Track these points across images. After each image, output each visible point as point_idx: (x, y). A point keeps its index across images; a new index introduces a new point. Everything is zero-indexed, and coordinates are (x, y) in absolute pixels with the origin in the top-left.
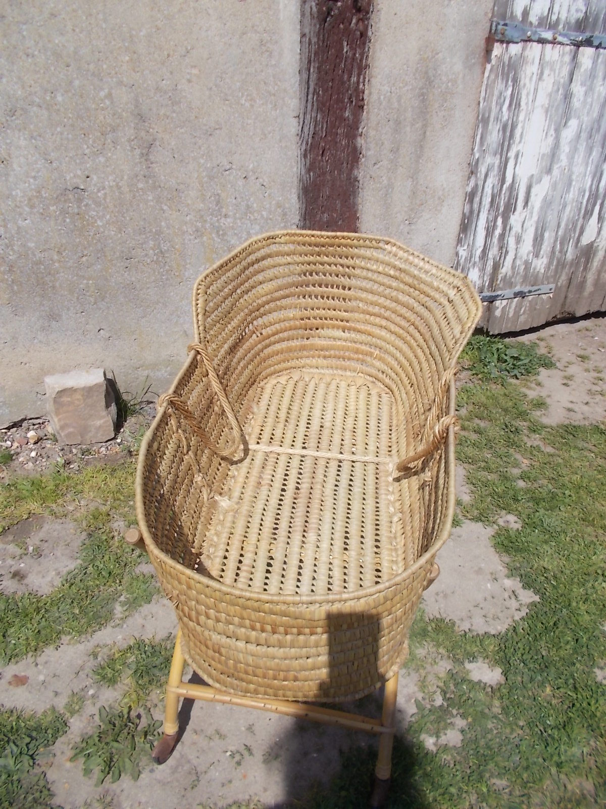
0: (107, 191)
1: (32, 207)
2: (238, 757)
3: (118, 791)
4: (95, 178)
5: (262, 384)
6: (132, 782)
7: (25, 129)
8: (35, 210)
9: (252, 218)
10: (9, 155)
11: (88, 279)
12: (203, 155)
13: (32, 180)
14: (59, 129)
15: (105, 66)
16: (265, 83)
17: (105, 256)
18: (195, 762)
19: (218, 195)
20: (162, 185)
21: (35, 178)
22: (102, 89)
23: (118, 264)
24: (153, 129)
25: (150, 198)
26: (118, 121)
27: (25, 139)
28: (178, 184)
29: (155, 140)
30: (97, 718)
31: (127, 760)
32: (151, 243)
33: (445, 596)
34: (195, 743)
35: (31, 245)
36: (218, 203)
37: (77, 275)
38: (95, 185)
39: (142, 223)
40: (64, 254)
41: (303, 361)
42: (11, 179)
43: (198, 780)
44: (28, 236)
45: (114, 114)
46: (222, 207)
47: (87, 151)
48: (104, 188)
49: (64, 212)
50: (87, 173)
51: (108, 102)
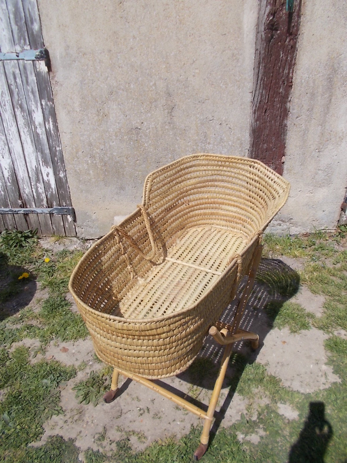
0: (151, 129)
1: (117, 136)
2: (142, 412)
3: (86, 409)
4: (145, 123)
5: (188, 230)
6: (93, 407)
7: (116, 101)
8: (118, 138)
9: (223, 145)
10: (109, 113)
11: (139, 172)
12: (199, 113)
13: (117, 124)
14: (131, 101)
15: (153, 71)
16: (234, 75)
17: (147, 161)
18: (123, 407)
19: (206, 132)
20: (177, 127)
21: (119, 123)
22: (151, 81)
23: (153, 165)
24: (175, 100)
25: (171, 133)
26: (158, 96)
27: (116, 105)
28: (186, 127)
29: (175, 105)
30: (89, 375)
31: (94, 397)
32: (170, 155)
33: (282, 365)
34: (125, 399)
35: (115, 154)
36: (205, 136)
37: (134, 169)
38: (145, 127)
39: (166, 145)
40: (129, 159)
41: (212, 221)
42: (108, 124)
43: (121, 416)
44: (114, 150)
45: (156, 93)
46: (207, 139)
47: (143, 111)
48: (149, 128)
49: (130, 139)
50: (142, 121)
51: (154, 88)
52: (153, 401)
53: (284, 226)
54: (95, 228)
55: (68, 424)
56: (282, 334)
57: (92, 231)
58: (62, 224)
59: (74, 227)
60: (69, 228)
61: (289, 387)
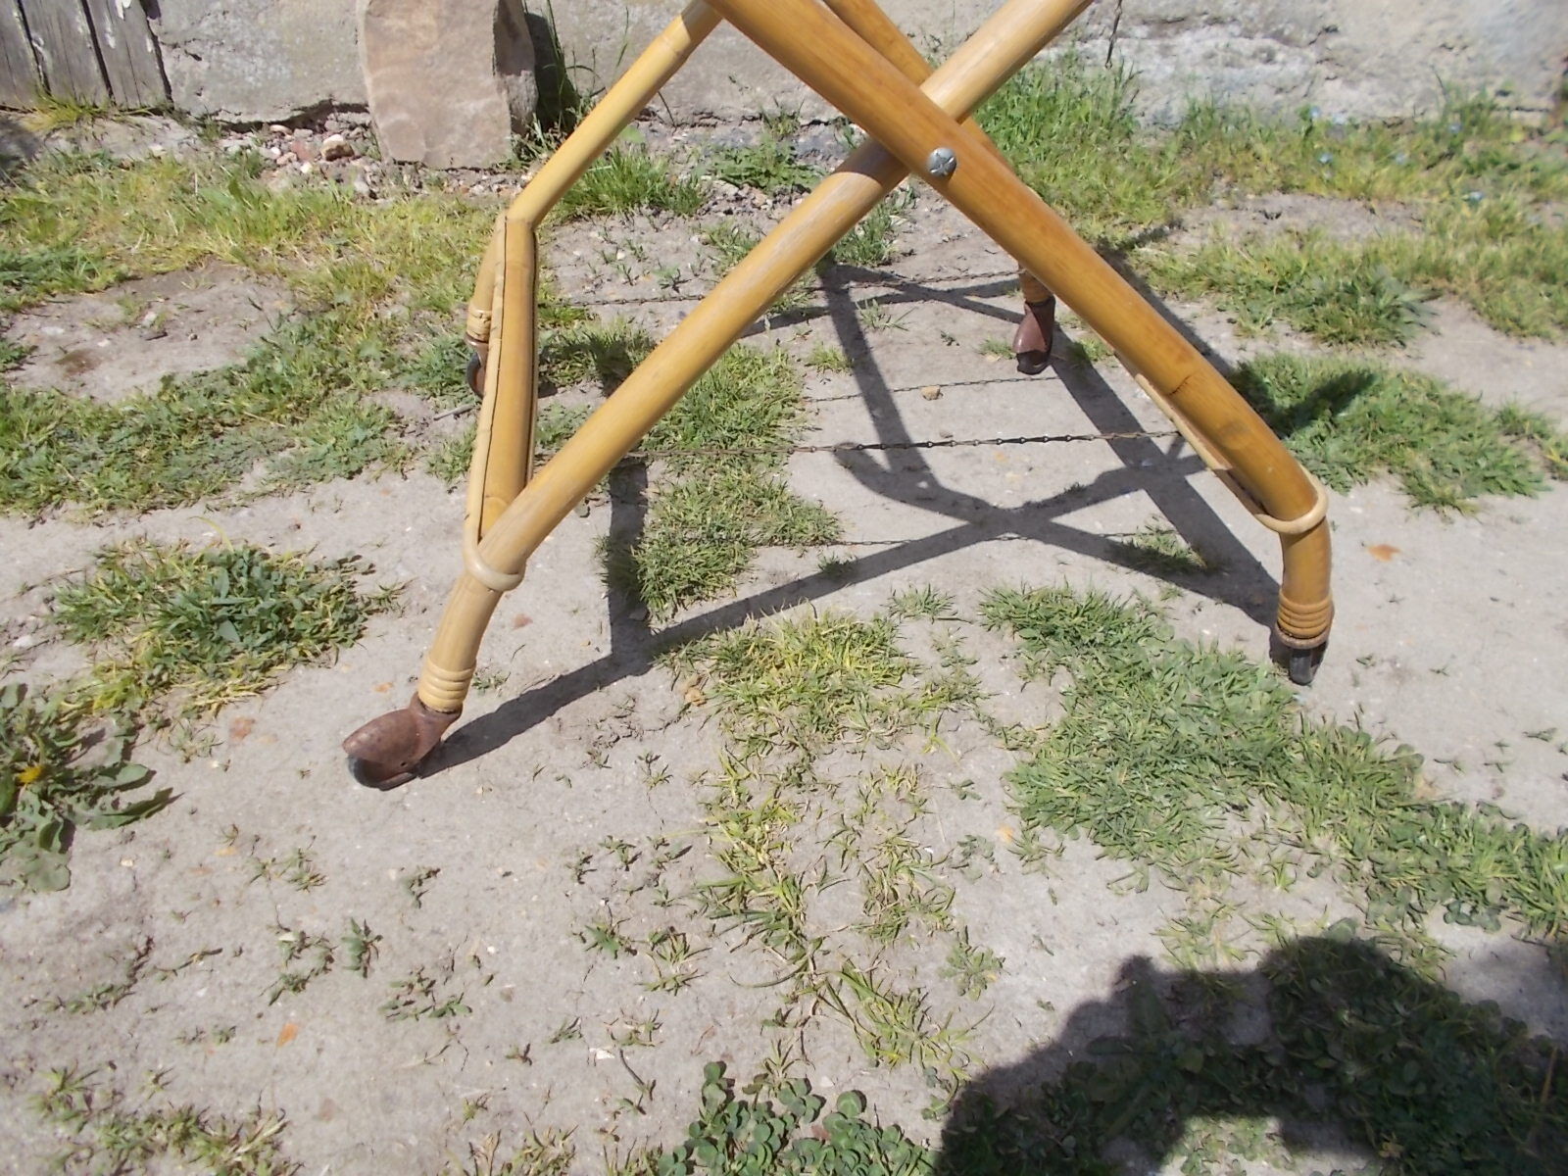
2: (308, 961)
34: (202, 870)
43: (126, 991)
52: (418, 883)
53: (1292, 65)
54: (268, 57)
56: (1359, 510)
57: (251, 72)
58: (81, 27)
59: (150, 47)
60: (122, 55)
61: (1485, 808)
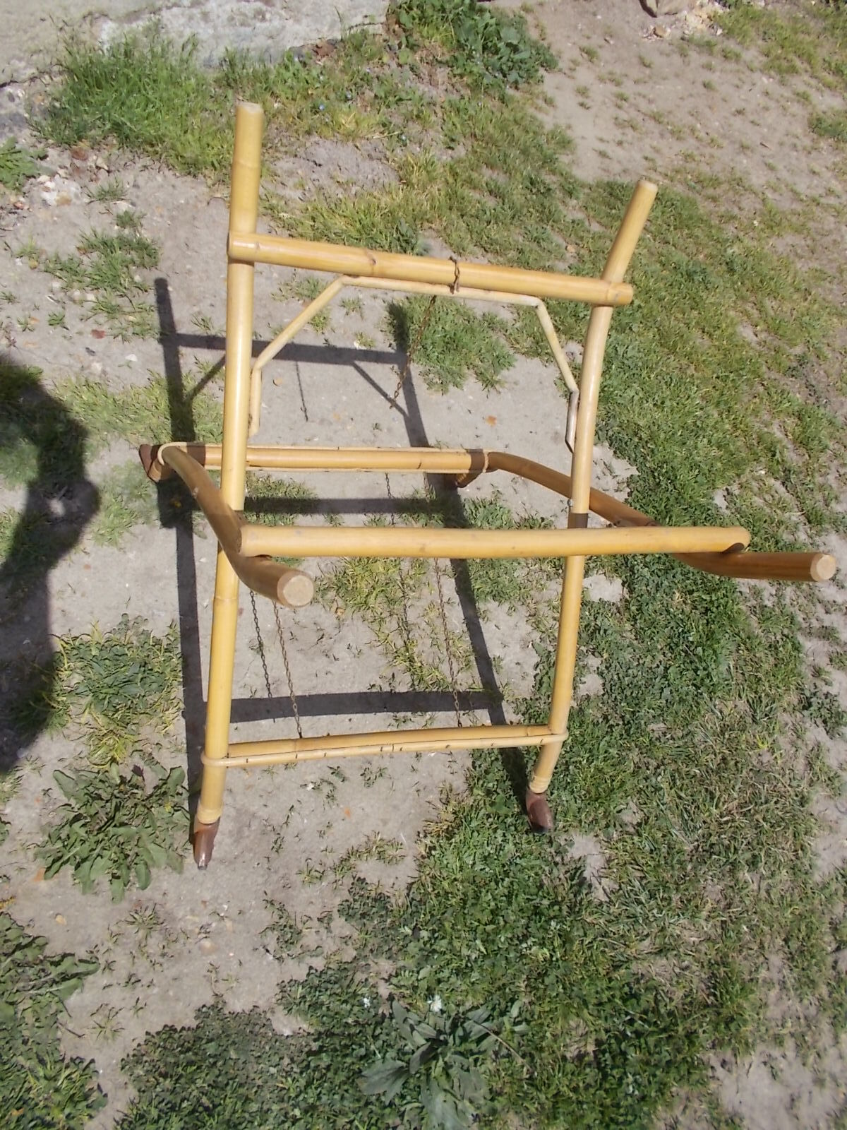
2: (326, 789)
3: (158, 897)
6: (175, 875)
18: (264, 813)
30: (57, 793)
31: (152, 847)
34: (249, 787)
53: (275, 21)
55: (145, 982)
56: (470, 397)
